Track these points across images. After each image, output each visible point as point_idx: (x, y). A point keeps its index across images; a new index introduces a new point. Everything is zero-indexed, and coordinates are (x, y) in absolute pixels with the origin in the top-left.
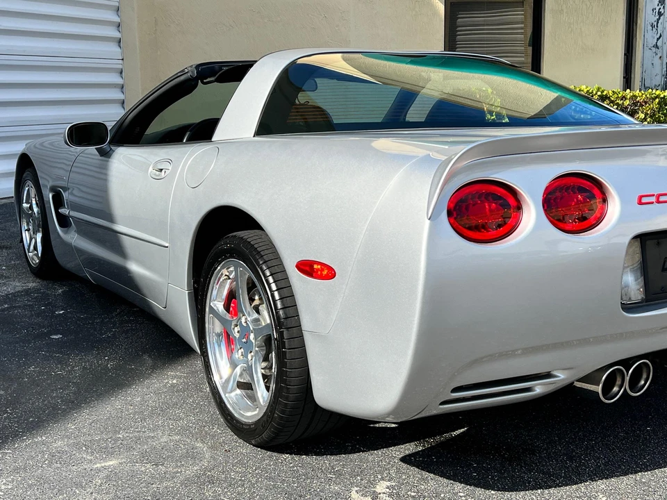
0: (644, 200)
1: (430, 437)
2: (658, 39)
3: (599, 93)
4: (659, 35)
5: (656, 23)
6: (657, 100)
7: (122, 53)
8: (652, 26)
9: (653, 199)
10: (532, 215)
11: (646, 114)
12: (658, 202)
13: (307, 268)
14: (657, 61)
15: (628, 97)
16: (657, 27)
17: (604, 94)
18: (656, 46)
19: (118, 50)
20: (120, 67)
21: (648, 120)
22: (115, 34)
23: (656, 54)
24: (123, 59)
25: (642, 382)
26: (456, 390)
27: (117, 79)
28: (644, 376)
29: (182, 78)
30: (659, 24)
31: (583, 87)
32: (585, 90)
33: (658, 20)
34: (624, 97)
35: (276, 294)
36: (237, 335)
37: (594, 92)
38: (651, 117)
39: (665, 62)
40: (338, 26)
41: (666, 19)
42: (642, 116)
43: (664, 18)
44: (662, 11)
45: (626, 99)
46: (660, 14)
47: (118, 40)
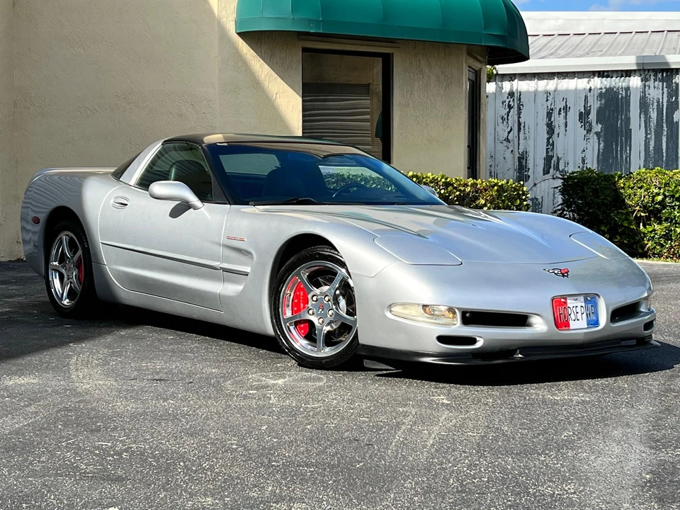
2: (509, 133)
3: (443, 180)
4: (509, 130)
5: (506, 116)
6: (496, 188)
8: (503, 119)
11: (486, 200)
14: (508, 154)
15: (470, 184)
16: (508, 120)
17: (448, 181)
18: (507, 140)
21: (488, 205)
23: (508, 148)
30: (509, 117)
31: (429, 174)
32: (431, 177)
33: (508, 113)
34: (466, 184)
37: (439, 179)
38: (491, 203)
39: (517, 156)
40: (204, 113)
41: (516, 113)
42: (483, 202)
43: (514, 112)
44: (511, 103)
45: (468, 186)
46: (510, 107)
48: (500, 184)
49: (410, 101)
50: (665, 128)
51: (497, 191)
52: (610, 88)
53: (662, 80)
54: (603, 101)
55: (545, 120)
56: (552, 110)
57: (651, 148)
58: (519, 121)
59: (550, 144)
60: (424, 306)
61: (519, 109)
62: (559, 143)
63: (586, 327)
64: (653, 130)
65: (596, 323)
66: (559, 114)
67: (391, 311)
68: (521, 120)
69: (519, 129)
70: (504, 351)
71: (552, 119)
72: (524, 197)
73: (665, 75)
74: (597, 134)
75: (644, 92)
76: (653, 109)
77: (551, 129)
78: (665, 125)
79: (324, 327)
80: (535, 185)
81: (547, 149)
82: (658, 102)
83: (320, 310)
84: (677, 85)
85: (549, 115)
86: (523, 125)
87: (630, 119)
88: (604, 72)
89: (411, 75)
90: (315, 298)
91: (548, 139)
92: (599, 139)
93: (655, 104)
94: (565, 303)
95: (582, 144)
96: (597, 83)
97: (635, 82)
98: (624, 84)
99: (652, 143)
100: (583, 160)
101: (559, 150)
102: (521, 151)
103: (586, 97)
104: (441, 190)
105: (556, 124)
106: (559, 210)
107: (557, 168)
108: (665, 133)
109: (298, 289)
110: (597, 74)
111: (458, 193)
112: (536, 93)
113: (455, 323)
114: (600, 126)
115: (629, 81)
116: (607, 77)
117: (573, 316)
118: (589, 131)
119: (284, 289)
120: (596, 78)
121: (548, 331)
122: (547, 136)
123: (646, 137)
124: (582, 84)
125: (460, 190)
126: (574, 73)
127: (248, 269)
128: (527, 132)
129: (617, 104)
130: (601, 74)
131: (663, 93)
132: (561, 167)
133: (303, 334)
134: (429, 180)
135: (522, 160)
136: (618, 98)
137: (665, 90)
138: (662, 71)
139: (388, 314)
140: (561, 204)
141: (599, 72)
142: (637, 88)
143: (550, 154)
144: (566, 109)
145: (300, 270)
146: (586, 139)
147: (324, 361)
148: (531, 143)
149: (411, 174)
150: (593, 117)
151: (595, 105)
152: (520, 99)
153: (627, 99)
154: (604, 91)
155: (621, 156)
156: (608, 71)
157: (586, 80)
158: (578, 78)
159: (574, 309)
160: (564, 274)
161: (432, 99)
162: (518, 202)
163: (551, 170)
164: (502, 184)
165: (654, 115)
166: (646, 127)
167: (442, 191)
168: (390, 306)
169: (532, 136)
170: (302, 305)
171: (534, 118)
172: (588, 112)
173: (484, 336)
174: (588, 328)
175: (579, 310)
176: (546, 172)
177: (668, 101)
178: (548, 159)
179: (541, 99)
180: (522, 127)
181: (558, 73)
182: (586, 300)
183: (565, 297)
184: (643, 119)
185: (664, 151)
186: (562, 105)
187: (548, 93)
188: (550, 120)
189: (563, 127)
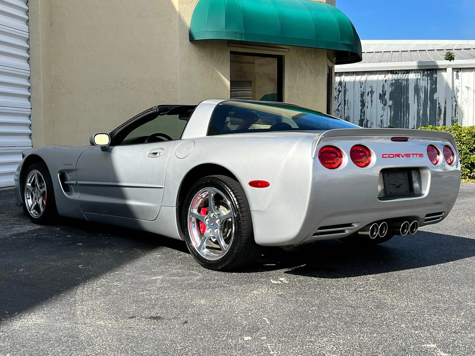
0: (384, 156)
1: (292, 267)
2: (339, 106)
4: (339, 103)
5: (337, 97)
8: (335, 98)
9: (387, 156)
10: (346, 159)
12: (389, 157)
13: (254, 184)
18: (338, 110)
19: (29, 102)
20: (30, 113)
22: (27, 93)
23: (338, 115)
24: (31, 109)
25: (384, 232)
26: (320, 229)
28: (384, 229)
29: (151, 112)
30: (339, 97)
33: (339, 95)
35: (235, 199)
36: (207, 223)
40: (170, 92)
41: (343, 94)
43: (342, 94)
44: (340, 89)
46: (340, 91)
47: (29, 97)
50: (429, 103)
52: (397, 80)
53: (427, 76)
54: (393, 88)
55: (360, 99)
56: (364, 92)
57: (421, 114)
58: (345, 99)
59: (363, 113)
61: (345, 92)
62: (368, 111)
64: (422, 104)
66: (368, 95)
68: (346, 98)
69: (345, 104)
71: (364, 98)
73: (429, 72)
74: (390, 106)
75: (417, 82)
76: (422, 92)
77: (363, 103)
78: (429, 101)
81: (361, 115)
82: (425, 88)
84: (436, 78)
85: (362, 95)
87: (408, 97)
88: (394, 71)
91: (361, 110)
92: (391, 109)
93: (423, 89)
95: (381, 112)
96: (390, 77)
97: (412, 76)
98: (405, 78)
99: (421, 112)
100: (382, 121)
101: (368, 116)
102: (345, 116)
103: (383, 86)
105: (366, 101)
107: (366, 126)
108: (429, 106)
110: (390, 72)
112: (354, 82)
114: (391, 102)
115: (408, 76)
116: (396, 73)
118: (385, 105)
120: (389, 74)
122: (360, 108)
123: (418, 108)
124: (381, 77)
126: (377, 71)
128: (349, 105)
129: (402, 89)
130: (392, 72)
131: (428, 83)
132: (369, 125)
136: (402, 86)
137: (429, 81)
138: (427, 70)
141: (391, 71)
142: (413, 79)
143: (363, 118)
144: (372, 92)
146: (383, 109)
148: (351, 111)
150: (387, 97)
151: (388, 90)
152: (345, 87)
153: (407, 86)
154: (394, 81)
155: (404, 119)
156: (396, 70)
157: (383, 75)
158: (379, 74)
161: (307, 83)
165: (422, 96)
166: (418, 102)
169: (352, 107)
171: (353, 98)
172: (384, 94)
177: (431, 88)
178: (361, 121)
179: (357, 86)
180: (346, 102)
181: (367, 72)
184: (416, 98)
185: (428, 116)
186: (369, 90)
187: (361, 83)
188: (362, 98)
189: (370, 102)
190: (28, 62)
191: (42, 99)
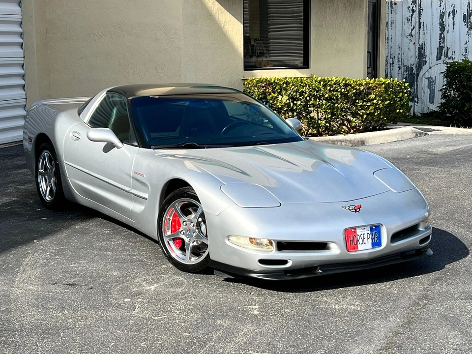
2: (412, 30)
3: (344, 82)
4: (413, 26)
5: (410, 18)
6: (384, 86)
7: (24, 52)
8: (408, 20)
11: (376, 95)
14: (411, 46)
15: (364, 84)
16: (411, 20)
17: (347, 82)
18: (411, 35)
19: (21, 50)
20: (23, 62)
21: (377, 99)
22: (19, 40)
23: (411, 41)
24: (24, 57)
27: (20, 71)
30: (413, 19)
31: (334, 78)
32: (335, 81)
33: (412, 15)
34: (361, 84)
37: (340, 82)
38: (380, 97)
39: (418, 46)
40: (173, 38)
41: (417, 15)
42: (373, 96)
43: (416, 14)
44: (414, 8)
45: (362, 85)
46: (413, 11)
47: (21, 44)
48: (387, 83)
49: (324, 23)
51: (385, 88)
55: (439, 21)
56: (444, 13)
58: (419, 21)
59: (442, 38)
60: (250, 238)
61: (420, 12)
62: (448, 37)
63: (371, 247)
65: (379, 244)
66: (449, 16)
67: (229, 240)
68: (421, 21)
69: (420, 27)
70: (309, 269)
71: (444, 20)
72: (405, 91)
77: (442, 27)
79: (191, 243)
80: (430, 68)
81: (440, 42)
83: (189, 232)
85: (442, 16)
86: (422, 24)
89: (324, 4)
90: (185, 223)
91: (441, 34)
94: (355, 232)
95: (465, 38)
100: (466, 50)
101: (448, 43)
102: (420, 43)
103: (469, 4)
104: (341, 89)
105: (446, 23)
106: (444, 89)
107: (447, 56)
109: (175, 216)
111: (354, 91)
113: (272, 249)
117: (361, 241)
119: (165, 215)
121: (340, 253)
122: (439, 32)
125: (356, 89)
127: (146, 196)
128: (425, 29)
132: (450, 55)
133: (178, 246)
134: (333, 82)
135: (421, 50)
139: (227, 242)
140: (446, 85)
143: (442, 45)
144: (454, 12)
145: (175, 203)
146: (468, 34)
147: (190, 267)
148: (428, 36)
149: (319, 79)
152: (420, 5)
159: (362, 236)
160: (357, 209)
161: (340, 20)
162: (401, 94)
163: (443, 57)
164: (389, 83)
167: (343, 90)
168: (228, 236)
169: (429, 32)
170: (177, 227)
171: (430, 19)
172: (470, 15)
173: (293, 258)
174: (372, 248)
175: (365, 236)
176: (439, 58)
178: (440, 49)
179: (436, 5)
180: (422, 25)
182: (371, 229)
183: (355, 228)
186: (451, 9)
187: (441, 1)
188: (442, 20)
189: (451, 25)
190: (19, 6)
191: (35, 47)
